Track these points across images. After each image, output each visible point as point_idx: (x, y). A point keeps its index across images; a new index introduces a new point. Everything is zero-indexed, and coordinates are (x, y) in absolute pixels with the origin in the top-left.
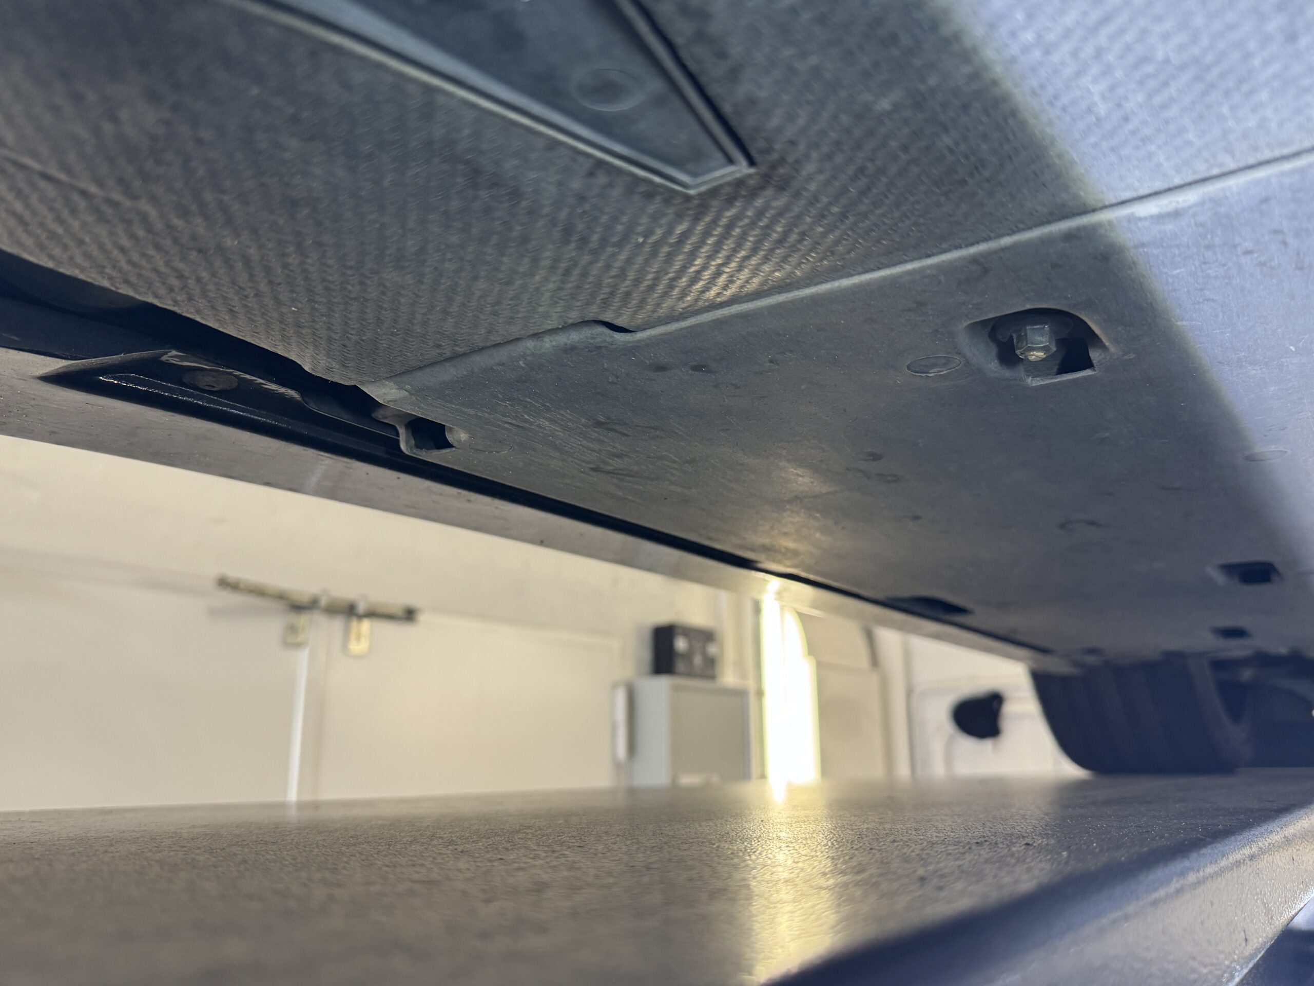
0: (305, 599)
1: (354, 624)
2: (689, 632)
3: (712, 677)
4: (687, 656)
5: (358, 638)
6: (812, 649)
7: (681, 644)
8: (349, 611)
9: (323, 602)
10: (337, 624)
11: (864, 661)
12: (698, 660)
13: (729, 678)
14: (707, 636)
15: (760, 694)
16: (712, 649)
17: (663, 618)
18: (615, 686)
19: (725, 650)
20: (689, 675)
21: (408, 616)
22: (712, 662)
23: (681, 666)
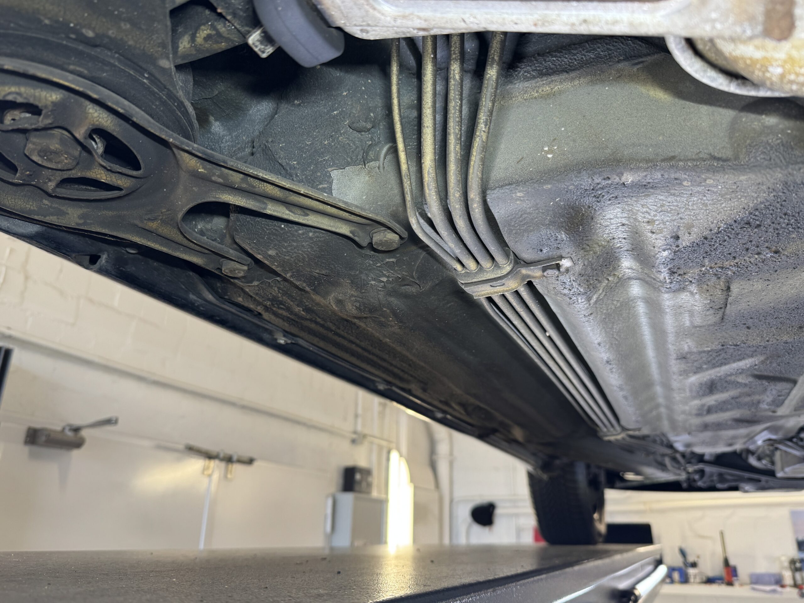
0: (215, 454)
1: (230, 466)
2: (361, 470)
3: (369, 493)
4: (360, 482)
5: (231, 472)
6: (412, 480)
7: (358, 477)
8: (229, 460)
9: (222, 455)
10: (224, 466)
11: (432, 486)
12: (364, 484)
13: (375, 494)
14: (367, 472)
15: (387, 501)
16: (370, 479)
17: (350, 463)
18: (327, 497)
19: (375, 480)
20: (360, 492)
21: (250, 461)
22: (369, 485)
23: (357, 487)
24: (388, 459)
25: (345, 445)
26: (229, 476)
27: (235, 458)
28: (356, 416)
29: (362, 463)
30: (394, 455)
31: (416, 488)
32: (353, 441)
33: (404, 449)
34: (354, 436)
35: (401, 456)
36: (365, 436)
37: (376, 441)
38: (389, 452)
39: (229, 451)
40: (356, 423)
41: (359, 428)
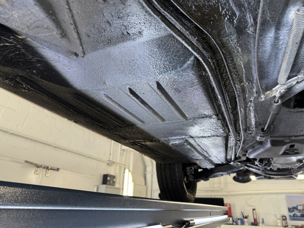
1: (48, 170)
2: (110, 176)
3: (114, 185)
4: (110, 181)
5: (48, 174)
6: (133, 181)
7: (109, 178)
8: (47, 168)
9: (43, 166)
10: (45, 170)
11: (143, 184)
13: (117, 186)
14: (114, 177)
15: (123, 189)
16: (114, 180)
17: (106, 173)
18: (95, 186)
19: (117, 180)
20: (110, 185)
21: (58, 170)
22: (114, 182)
23: (108, 183)
24: (124, 172)
25: (104, 166)
26: (47, 175)
27: (49, 168)
28: (110, 154)
29: (112, 173)
30: (127, 171)
31: (134, 184)
32: (108, 164)
33: (131, 168)
34: (109, 162)
35: (129, 171)
36: (114, 162)
37: (119, 165)
38: (124, 170)
39: (47, 165)
40: (110, 157)
41: (111, 159)
